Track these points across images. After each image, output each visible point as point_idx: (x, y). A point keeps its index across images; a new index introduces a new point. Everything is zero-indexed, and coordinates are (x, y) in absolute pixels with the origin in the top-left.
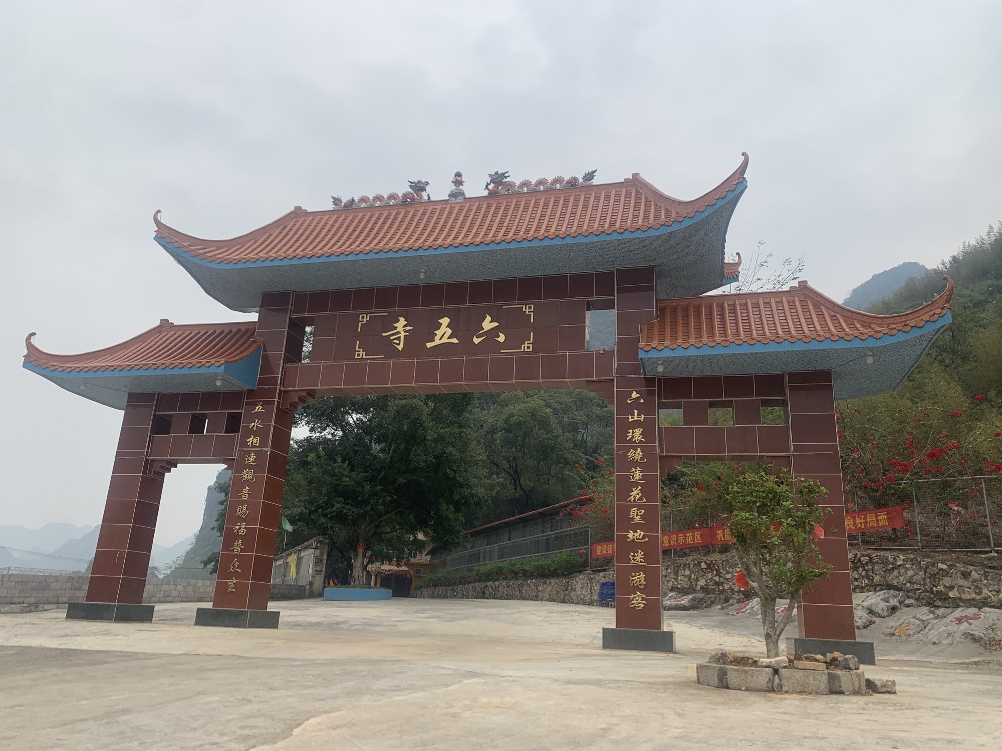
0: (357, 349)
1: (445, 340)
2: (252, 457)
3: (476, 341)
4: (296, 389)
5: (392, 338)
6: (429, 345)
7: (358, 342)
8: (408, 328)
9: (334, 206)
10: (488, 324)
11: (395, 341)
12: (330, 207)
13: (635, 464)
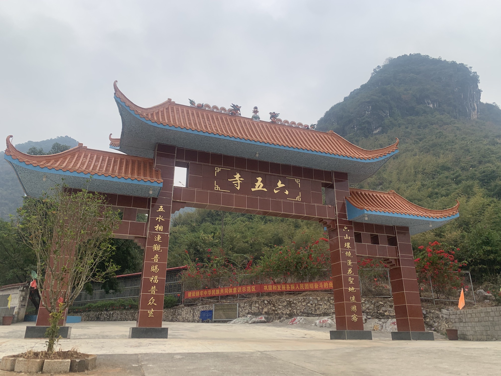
0: (215, 185)
1: (260, 188)
2: (159, 238)
3: (276, 192)
4: (181, 201)
5: (233, 182)
6: (253, 190)
7: (215, 181)
8: (242, 179)
9: (191, 105)
10: (280, 185)
11: (235, 184)
12: (189, 105)
13: (349, 258)
